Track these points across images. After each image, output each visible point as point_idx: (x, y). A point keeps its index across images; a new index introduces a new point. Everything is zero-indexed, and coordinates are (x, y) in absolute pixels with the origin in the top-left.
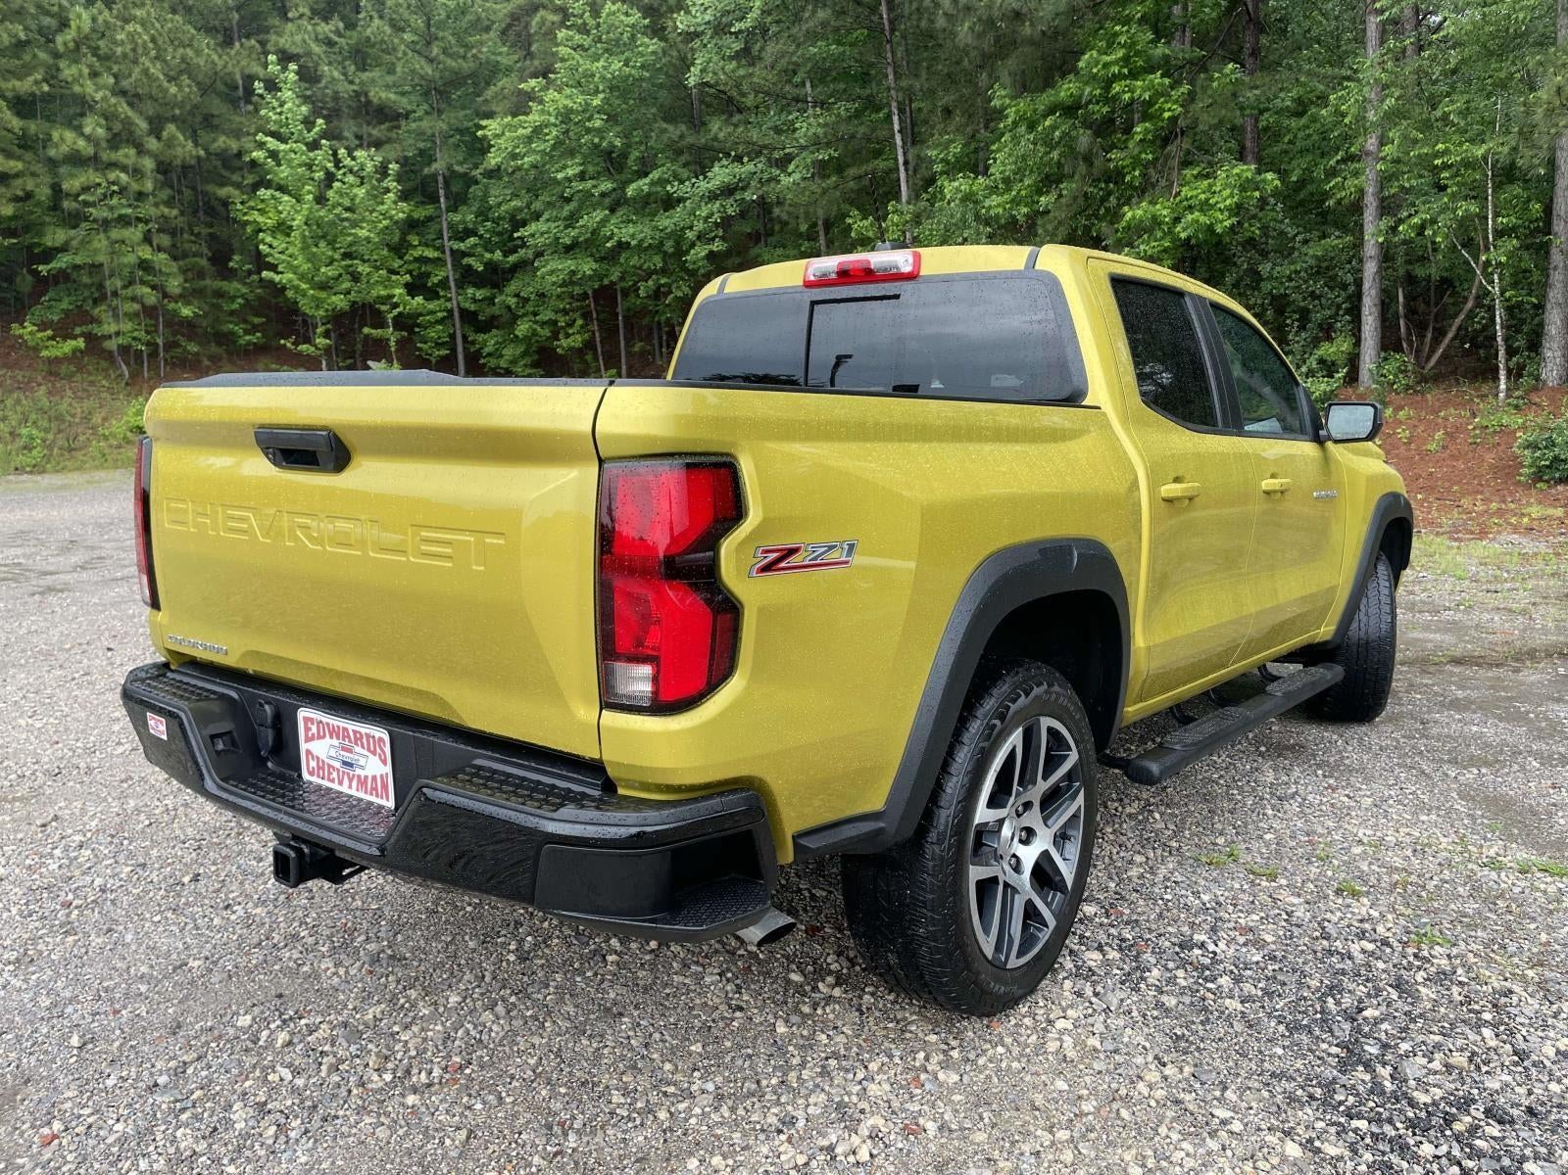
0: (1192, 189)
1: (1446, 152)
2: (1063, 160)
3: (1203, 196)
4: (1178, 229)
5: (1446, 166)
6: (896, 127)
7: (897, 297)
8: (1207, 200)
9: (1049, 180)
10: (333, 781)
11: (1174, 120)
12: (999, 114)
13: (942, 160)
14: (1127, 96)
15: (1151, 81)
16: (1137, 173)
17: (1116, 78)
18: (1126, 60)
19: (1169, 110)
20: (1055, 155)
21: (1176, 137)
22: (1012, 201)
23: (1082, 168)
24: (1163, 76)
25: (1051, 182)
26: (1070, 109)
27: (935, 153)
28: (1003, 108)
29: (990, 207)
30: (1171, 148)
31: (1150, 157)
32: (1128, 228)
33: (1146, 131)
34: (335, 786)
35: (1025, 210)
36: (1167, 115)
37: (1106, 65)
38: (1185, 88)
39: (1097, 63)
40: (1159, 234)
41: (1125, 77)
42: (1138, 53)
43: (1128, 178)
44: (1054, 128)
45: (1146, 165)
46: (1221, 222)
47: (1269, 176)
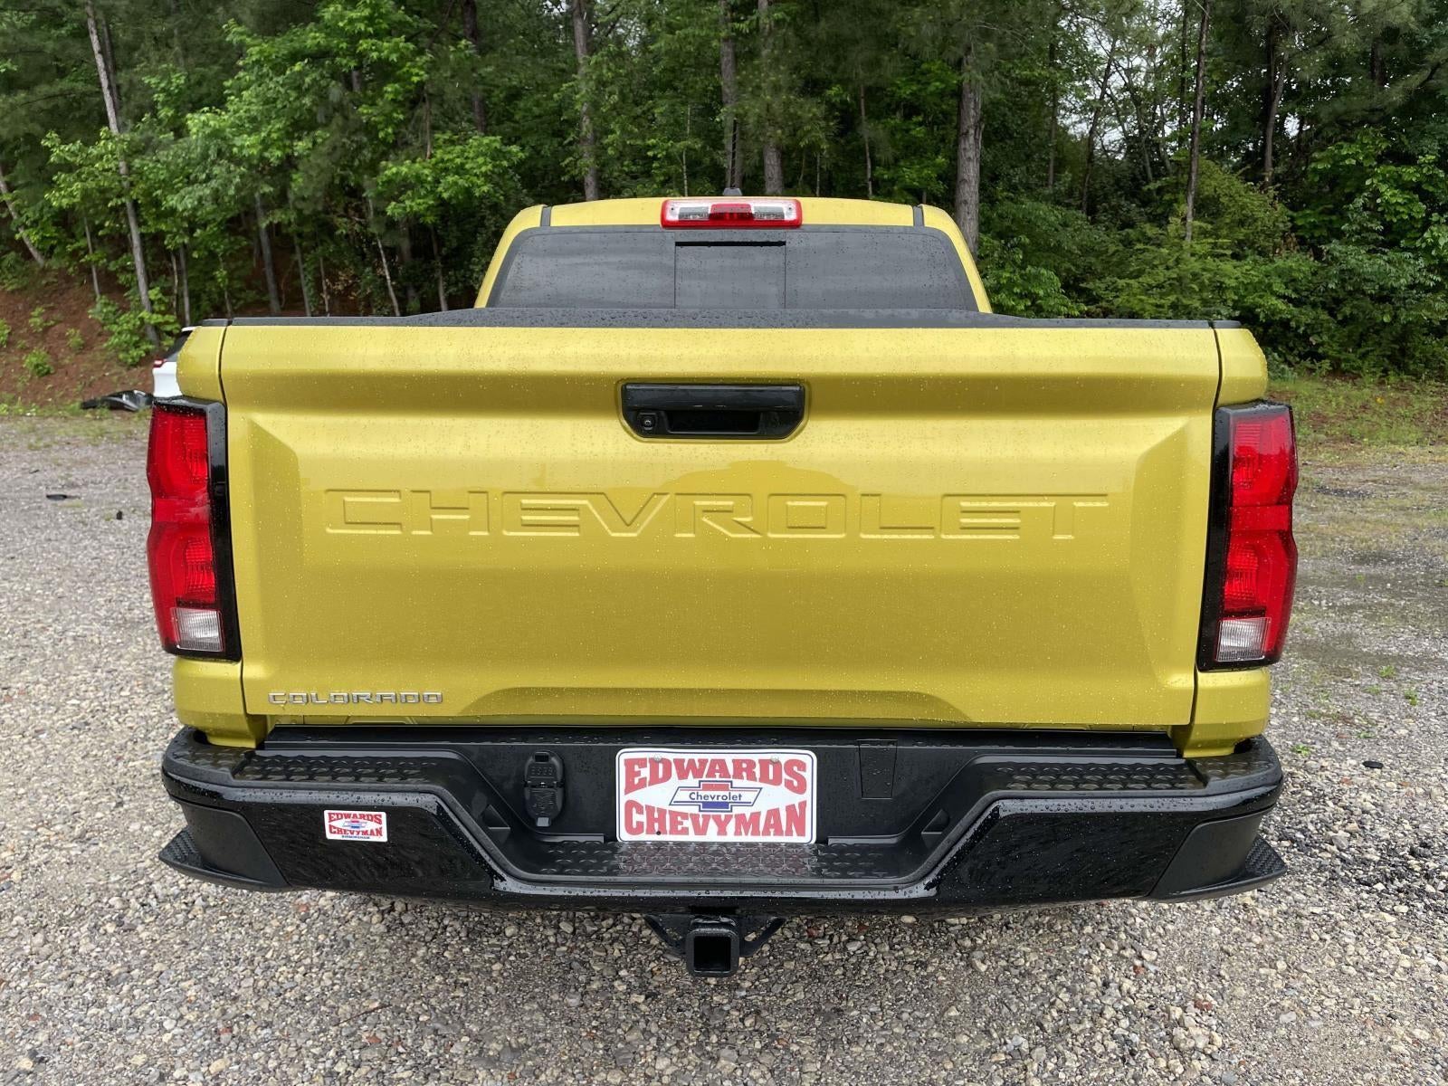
0: (445, 153)
1: (654, 146)
2: (314, 109)
3: (458, 161)
4: (440, 189)
5: (655, 158)
6: (96, 47)
7: (782, 244)
8: (462, 165)
9: (299, 127)
10: (685, 831)
11: (421, 85)
12: (241, 51)
13: (163, 90)
14: (375, 55)
15: (397, 44)
16: (390, 130)
17: (361, 35)
18: (370, 20)
19: (417, 75)
20: (307, 101)
21: (424, 101)
22: (263, 141)
23: (338, 120)
24: (407, 40)
25: (303, 129)
26: (318, 56)
27: (153, 81)
28: (242, 45)
29: (242, 147)
30: (420, 111)
31: (401, 117)
32: (389, 182)
33: (396, 92)
34: (692, 837)
35: (279, 153)
36: (415, 79)
37: (351, 21)
38: (429, 56)
39: (342, 18)
40: (423, 192)
41: (370, 36)
42: (381, 16)
43: (381, 135)
44: (302, 74)
45: (399, 124)
46: (479, 187)
47: (514, 148)
